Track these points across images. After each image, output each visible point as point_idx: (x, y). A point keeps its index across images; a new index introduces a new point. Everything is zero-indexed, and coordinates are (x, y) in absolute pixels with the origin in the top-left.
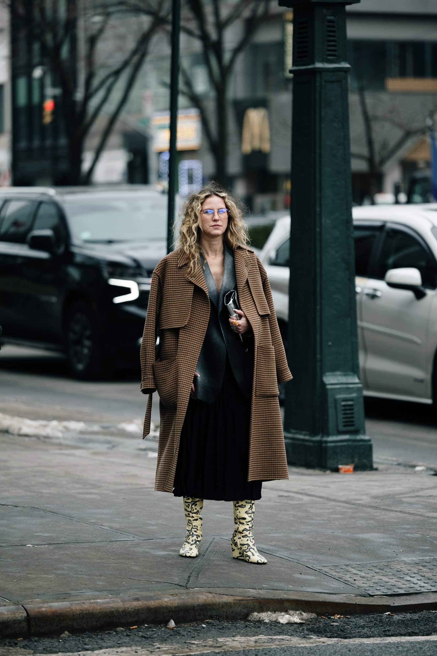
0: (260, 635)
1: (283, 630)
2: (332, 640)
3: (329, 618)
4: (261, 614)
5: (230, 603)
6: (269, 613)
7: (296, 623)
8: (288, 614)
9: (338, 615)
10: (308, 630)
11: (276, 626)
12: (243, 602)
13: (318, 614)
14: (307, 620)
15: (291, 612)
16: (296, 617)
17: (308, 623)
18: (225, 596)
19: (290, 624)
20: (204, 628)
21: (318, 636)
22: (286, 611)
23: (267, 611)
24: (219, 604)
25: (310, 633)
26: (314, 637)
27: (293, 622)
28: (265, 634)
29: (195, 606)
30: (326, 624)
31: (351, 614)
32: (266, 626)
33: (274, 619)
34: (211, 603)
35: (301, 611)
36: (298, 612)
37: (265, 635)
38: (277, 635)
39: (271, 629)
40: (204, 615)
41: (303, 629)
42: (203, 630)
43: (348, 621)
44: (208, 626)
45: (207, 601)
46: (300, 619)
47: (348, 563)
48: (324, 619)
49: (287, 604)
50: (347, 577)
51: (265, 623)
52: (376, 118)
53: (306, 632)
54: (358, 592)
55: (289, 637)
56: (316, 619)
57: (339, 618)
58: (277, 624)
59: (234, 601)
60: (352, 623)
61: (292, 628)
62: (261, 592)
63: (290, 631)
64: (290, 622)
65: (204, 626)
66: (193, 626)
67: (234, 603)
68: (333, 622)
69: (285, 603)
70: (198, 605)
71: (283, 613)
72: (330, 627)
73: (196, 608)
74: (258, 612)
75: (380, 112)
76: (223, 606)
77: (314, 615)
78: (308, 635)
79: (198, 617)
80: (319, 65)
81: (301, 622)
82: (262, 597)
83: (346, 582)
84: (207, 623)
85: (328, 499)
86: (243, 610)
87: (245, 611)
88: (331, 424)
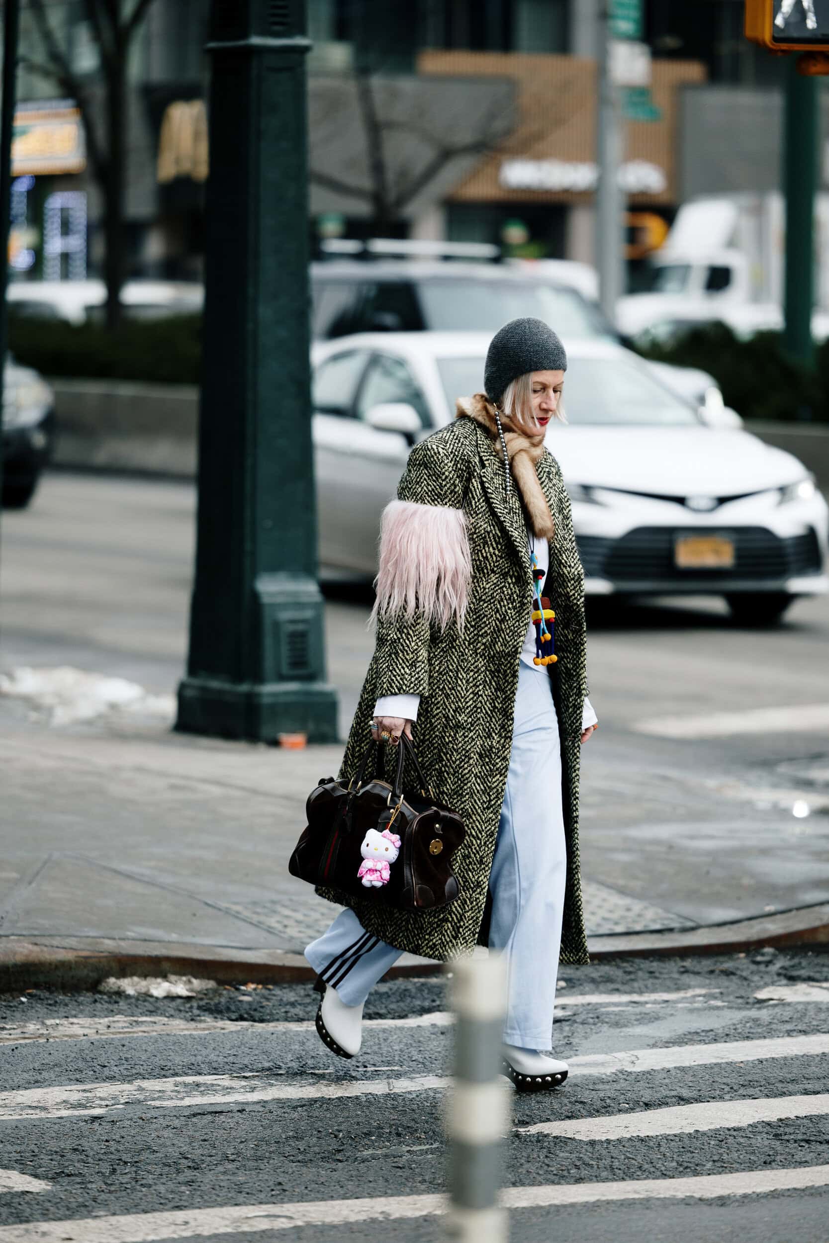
0: (117, 1014)
1: (158, 1008)
2: (237, 1025)
3: (237, 989)
4: (122, 980)
5: (69, 962)
6: (136, 979)
7: (180, 997)
8: (167, 981)
9: (253, 983)
10: (199, 1008)
11: (145, 1001)
12: (91, 961)
13: (220, 982)
14: (199, 992)
15: (173, 978)
16: (182, 986)
17: (200, 996)
18: (61, 950)
19: (171, 998)
20: (23, 1003)
21: (216, 1018)
22: (165, 977)
23: (132, 975)
24: (50, 964)
25: (202, 1013)
26: (208, 1020)
27: (175, 995)
28: (126, 1014)
29: (10, 966)
30: (231, 998)
31: (275, 983)
32: (129, 1001)
33: (143, 990)
34: (36, 961)
35: (190, 977)
36: (184, 978)
37: (126, 1016)
38: (146, 1015)
39: (137, 1006)
40: (24, 982)
41: (191, 1007)
42: (21, 1006)
43: (269, 994)
44: (31, 1001)
45: (31, 959)
46: (187, 990)
47: (275, 897)
48: (227, 992)
49: (166, 966)
50: (273, 921)
51: (128, 997)
52: (391, 125)
53: (196, 1012)
54: (288, 946)
55: (166, 1019)
56: (215, 991)
57: (255, 989)
58: (149, 998)
59: (77, 959)
60: (274, 998)
61: (173, 1004)
62: (122, 943)
63: (169, 1009)
64: (171, 995)
65: (23, 999)
66: (5, 1001)
67: (76, 962)
68: (244, 995)
69: (163, 963)
70: (15, 965)
71: (159, 980)
72: (238, 1003)
73: (11, 970)
74: (118, 978)
75: (398, 112)
76: (57, 967)
77: (211, 984)
78: (199, 1016)
79: (14, 986)
80: (256, 40)
81: (190, 994)
82: (124, 952)
83: (270, 930)
84: (29, 994)
85: (255, 792)
86: (91, 974)
87: (94, 975)
88: (269, 664)
